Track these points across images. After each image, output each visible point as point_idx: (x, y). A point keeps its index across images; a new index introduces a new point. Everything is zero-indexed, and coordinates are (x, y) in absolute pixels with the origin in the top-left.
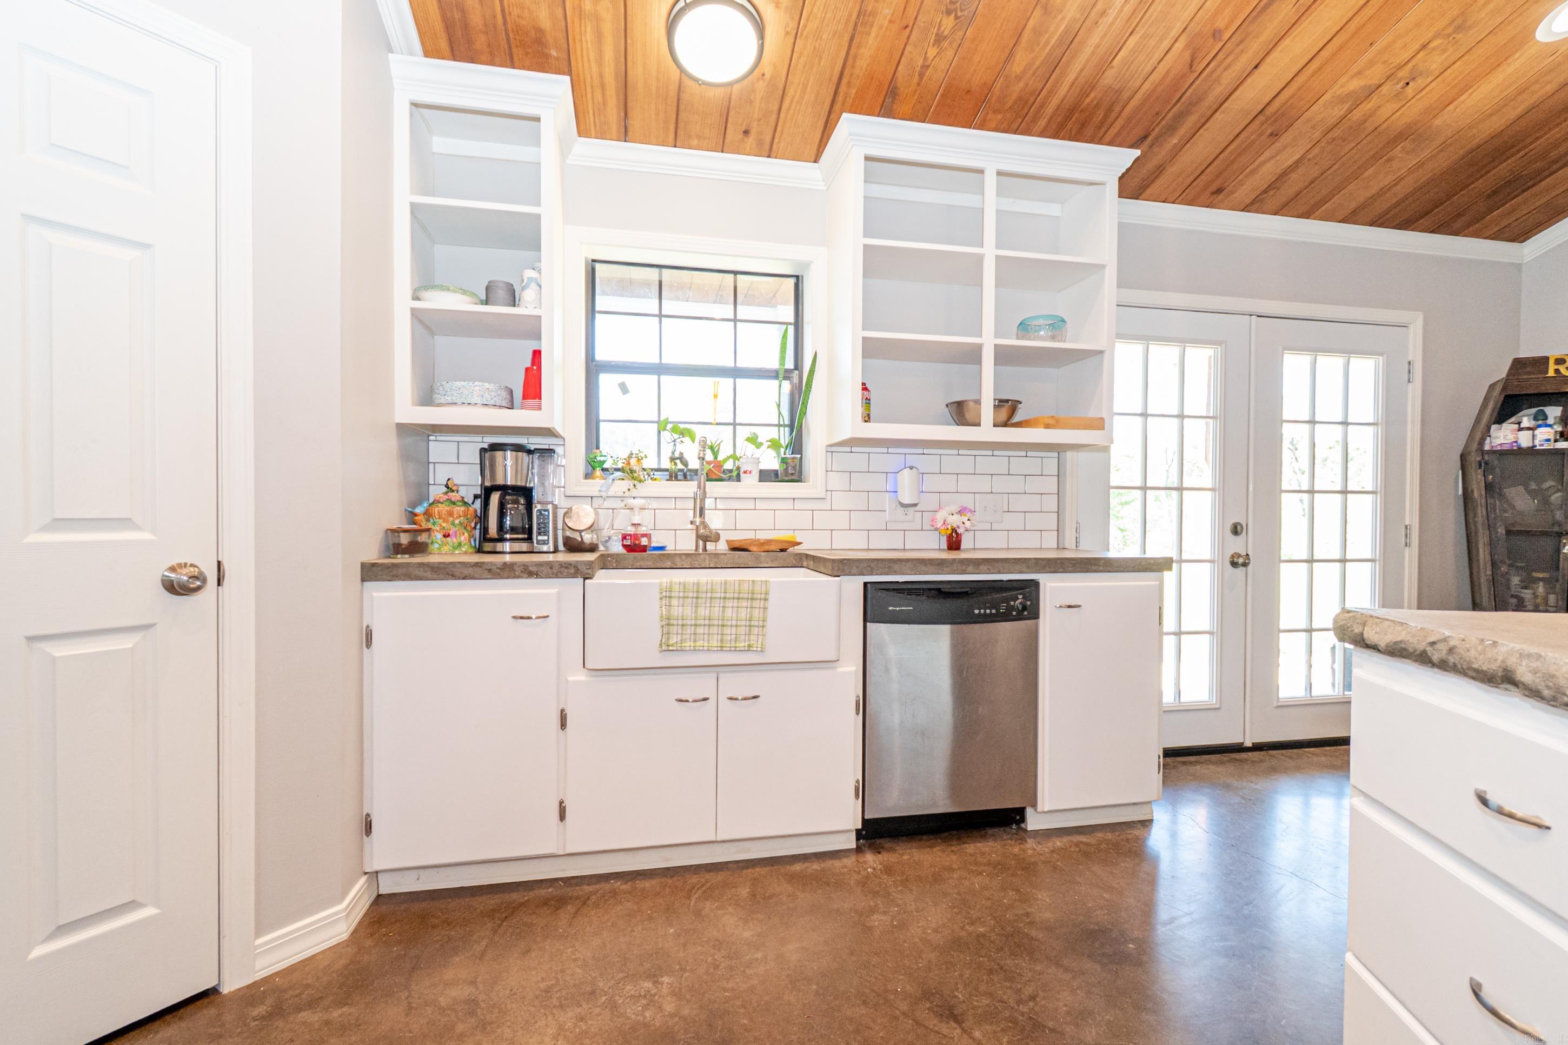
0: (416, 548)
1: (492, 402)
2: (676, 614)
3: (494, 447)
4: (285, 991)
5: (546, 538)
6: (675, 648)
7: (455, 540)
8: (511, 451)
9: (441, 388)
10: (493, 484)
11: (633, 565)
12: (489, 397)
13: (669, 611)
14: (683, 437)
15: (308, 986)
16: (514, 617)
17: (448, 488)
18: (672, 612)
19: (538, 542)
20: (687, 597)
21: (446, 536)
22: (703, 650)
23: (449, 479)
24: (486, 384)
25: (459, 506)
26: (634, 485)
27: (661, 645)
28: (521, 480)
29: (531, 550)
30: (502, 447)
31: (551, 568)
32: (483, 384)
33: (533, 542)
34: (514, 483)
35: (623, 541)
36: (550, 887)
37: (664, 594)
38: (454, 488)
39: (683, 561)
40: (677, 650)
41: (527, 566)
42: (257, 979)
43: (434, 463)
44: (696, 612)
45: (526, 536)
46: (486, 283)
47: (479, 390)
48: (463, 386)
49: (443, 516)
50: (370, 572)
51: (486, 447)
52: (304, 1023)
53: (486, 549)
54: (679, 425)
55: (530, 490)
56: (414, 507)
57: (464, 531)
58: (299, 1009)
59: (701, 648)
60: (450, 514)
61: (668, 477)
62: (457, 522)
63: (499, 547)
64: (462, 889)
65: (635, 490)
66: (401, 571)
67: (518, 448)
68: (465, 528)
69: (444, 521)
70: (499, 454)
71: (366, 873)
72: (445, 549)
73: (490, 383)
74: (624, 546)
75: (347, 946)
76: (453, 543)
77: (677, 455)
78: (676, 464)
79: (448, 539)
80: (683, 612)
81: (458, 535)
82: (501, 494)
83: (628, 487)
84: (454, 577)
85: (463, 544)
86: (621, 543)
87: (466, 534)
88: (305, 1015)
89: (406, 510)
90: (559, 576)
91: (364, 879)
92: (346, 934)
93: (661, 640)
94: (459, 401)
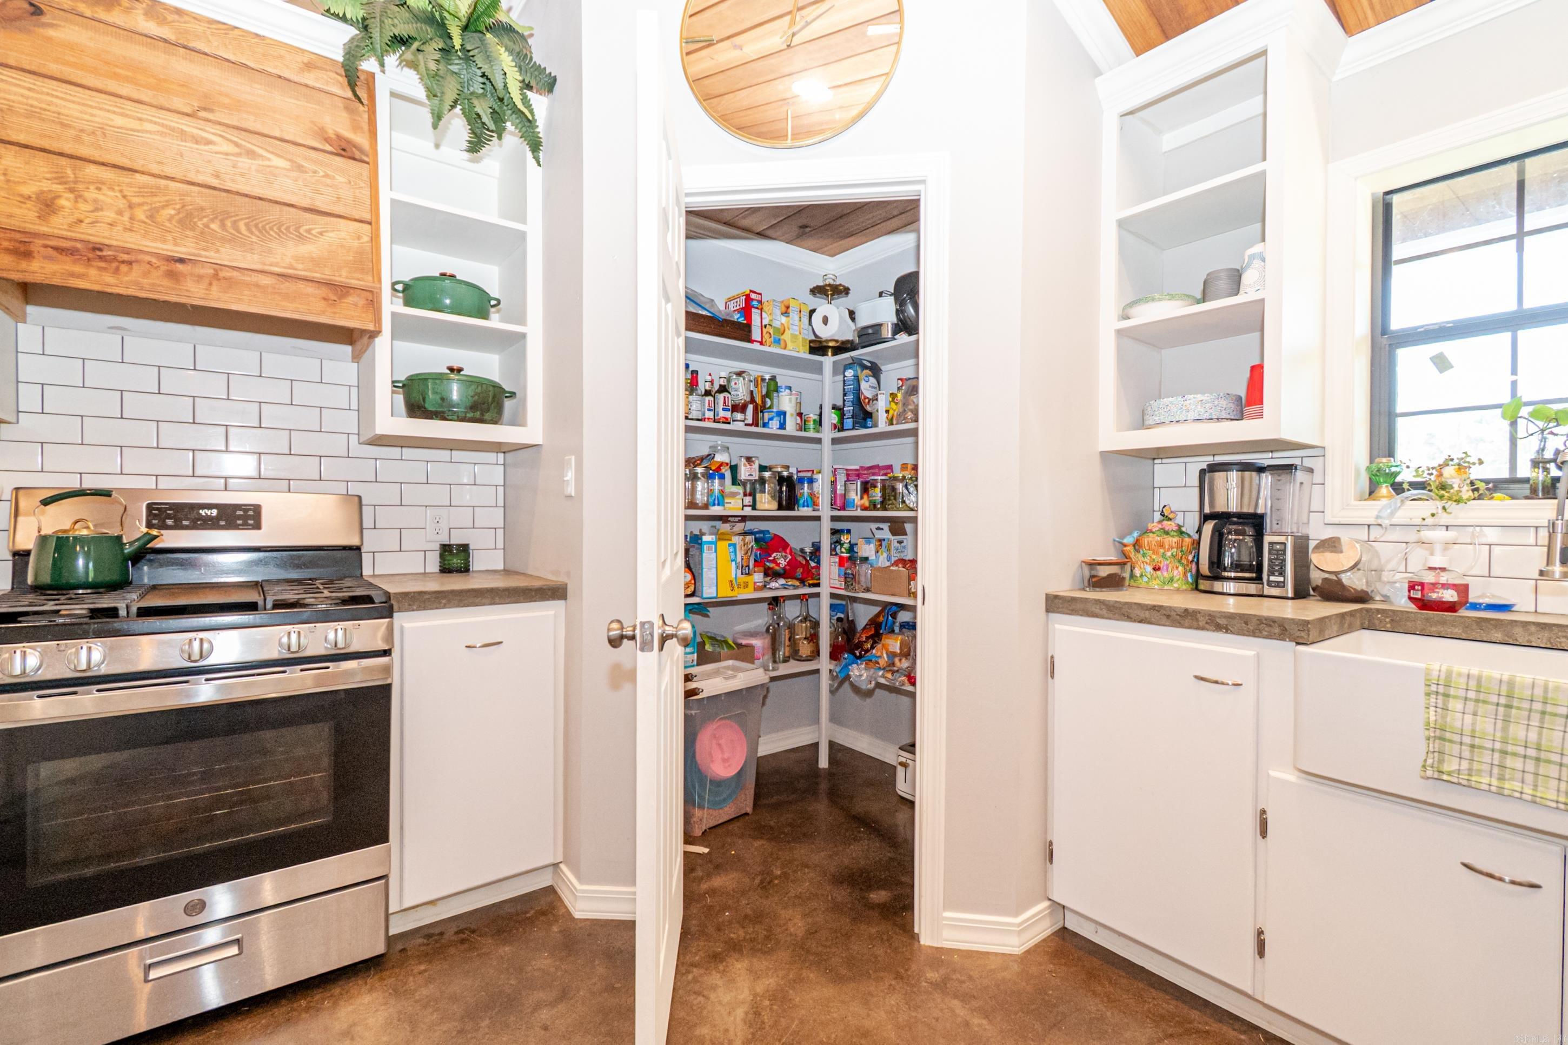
0: (1114, 582)
1: (1207, 416)
2: (1458, 724)
3: (1214, 468)
4: (954, 971)
5: (1281, 579)
6: (1455, 780)
7: (1165, 574)
8: (1237, 471)
9: (1149, 409)
10: (1213, 511)
11: (1422, 630)
12: (1203, 411)
13: (1444, 717)
14: (1558, 425)
15: (971, 978)
16: (1196, 677)
17: (1163, 516)
18: (1448, 719)
19: (1270, 584)
20: (1485, 702)
21: (1156, 569)
22: (1520, 799)
23: (1165, 506)
24: (1199, 396)
25: (1173, 536)
26: (1444, 508)
27: (1424, 766)
28: (1249, 505)
29: (1261, 593)
30: (1226, 467)
31: (1246, 623)
32: (1195, 396)
33: (1263, 584)
34: (1239, 510)
35: (1409, 591)
36: (1244, 1032)
37: (1434, 688)
38: (1171, 516)
39: (1531, 634)
40: (1459, 784)
41: (1214, 617)
42: (944, 946)
43: (1160, 488)
44: (1505, 729)
45: (1254, 575)
46: (1205, 277)
47: (1196, 403)
48: (1171, 403)
49: (1153, 547)
50: (1055, 604)
51: (1205, 467)
52: (952, 1011)
53: (1201, 587)
54: (1549, 406)
55: (1261, 517)
56: (1123, 538)
57: (1178, 565)
58: (956, 996)
59: (1517, 795)
60: (1161, 545)
61: (1528, 492)
62: (1169, 554)
63: (1218, 586)
64: (1142, 969)
65: (1445, 514)
66: (1079, 606)
67: (1245, 467)
68: (1180, 561)
69: (1154, 553)
70: (1219, 476)
71: (1050, 900)
72: (1155, 584)
73: (1203, 393)
74: (1410, 598)
75: (1016, 961)
76: (1164, 578)
77: (1548, 454)
78: (1546, 470)
79: (1159, 573)
80: (1474, 724)
81: (1170, 569)
82: (1215, 525)
83: (1434, 512)
84: (1129, 618)
85: (1175, 580)
86: (1407, 593)
87: (1181, 568)
88: (956, 1003)
89: (1114, 541)
90: (1257, 634)
91: (1046, 904)
92: (1017, 949)
93: (1425, 760)
94: (1167, 420)
